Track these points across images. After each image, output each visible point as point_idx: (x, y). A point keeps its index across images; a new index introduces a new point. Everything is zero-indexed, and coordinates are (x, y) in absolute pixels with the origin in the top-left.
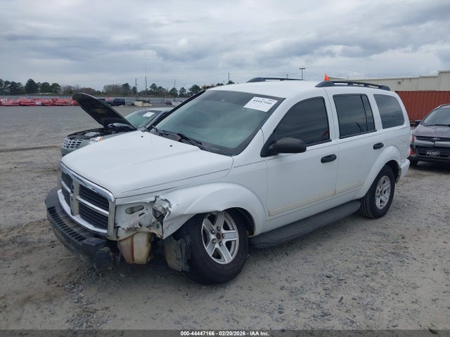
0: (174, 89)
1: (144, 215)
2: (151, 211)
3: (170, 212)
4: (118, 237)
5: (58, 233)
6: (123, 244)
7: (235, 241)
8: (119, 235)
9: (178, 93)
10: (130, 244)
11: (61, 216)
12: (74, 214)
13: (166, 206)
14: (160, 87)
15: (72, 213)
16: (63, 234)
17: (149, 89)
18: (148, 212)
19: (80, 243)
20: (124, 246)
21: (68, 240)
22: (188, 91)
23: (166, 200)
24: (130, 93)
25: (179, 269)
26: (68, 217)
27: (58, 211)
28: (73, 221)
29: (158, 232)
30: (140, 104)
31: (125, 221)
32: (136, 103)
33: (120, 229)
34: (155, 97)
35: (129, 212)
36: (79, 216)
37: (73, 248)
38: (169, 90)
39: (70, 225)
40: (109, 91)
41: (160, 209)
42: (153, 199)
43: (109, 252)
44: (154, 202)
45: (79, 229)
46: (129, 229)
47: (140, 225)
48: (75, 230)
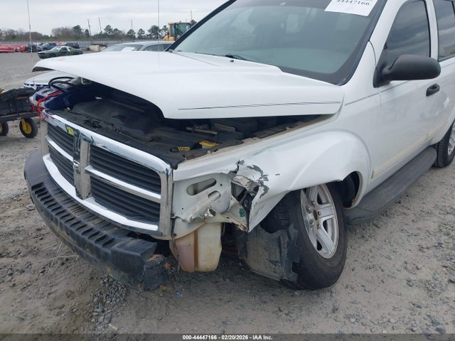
0: (131, 31)
1: (217, 195)
2: (229, 188)
3: (266, 189)
4: (173, 235)
5: (58, 229)
6: (182, 243)
7: (332, 219)
8: (175, 232)
9: (137, 36)
10: (192, 243)
11: (58, 199)
12: (83, 196)
13: (256, 177)
14: (116, 30)
15: (79, 195)
16: (71, 233)
17: (104, 32)
18: (224, 189)
19: (108, 251)
20: (184, 247)
21: (82, 243)
22: (147, 33)
23: (256, 168)
24: (82, 36)
25: (276, 277)
26: (70, 199)
27: (50, 190)
28: (82, 209)
29: (239, 221)
30: (96, 47)
31: (187, 208)
32: (92, 47)
33: (178, 221)
34: (112, 40)
35: (191, 191)
36: (92, 199)
37: (93, 256)
38: (126, 33)
39: (78, 216)
40: (58, 35)
41: (244, 183)
42: (234, 167)
43: (163, 263)
44: (235, 172)
45: (97, 221)
46: (193, 221)
47: (213, 213)
48: (91, 224)
